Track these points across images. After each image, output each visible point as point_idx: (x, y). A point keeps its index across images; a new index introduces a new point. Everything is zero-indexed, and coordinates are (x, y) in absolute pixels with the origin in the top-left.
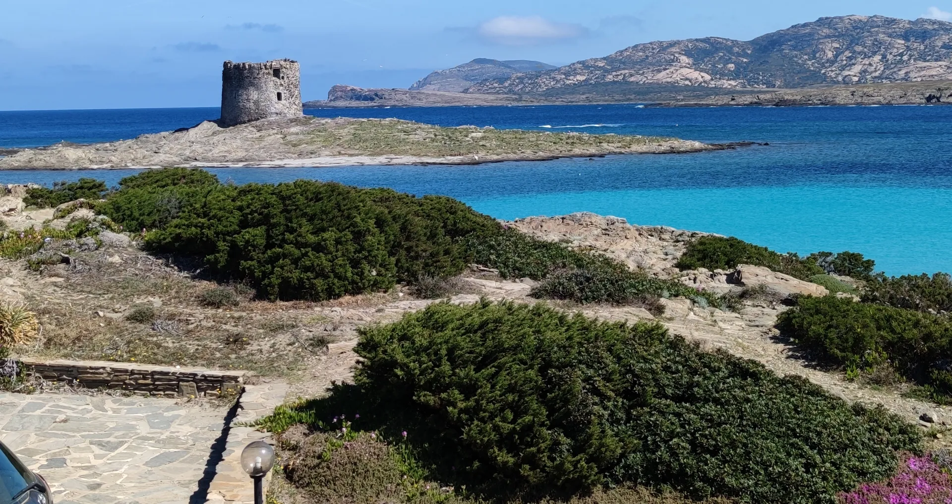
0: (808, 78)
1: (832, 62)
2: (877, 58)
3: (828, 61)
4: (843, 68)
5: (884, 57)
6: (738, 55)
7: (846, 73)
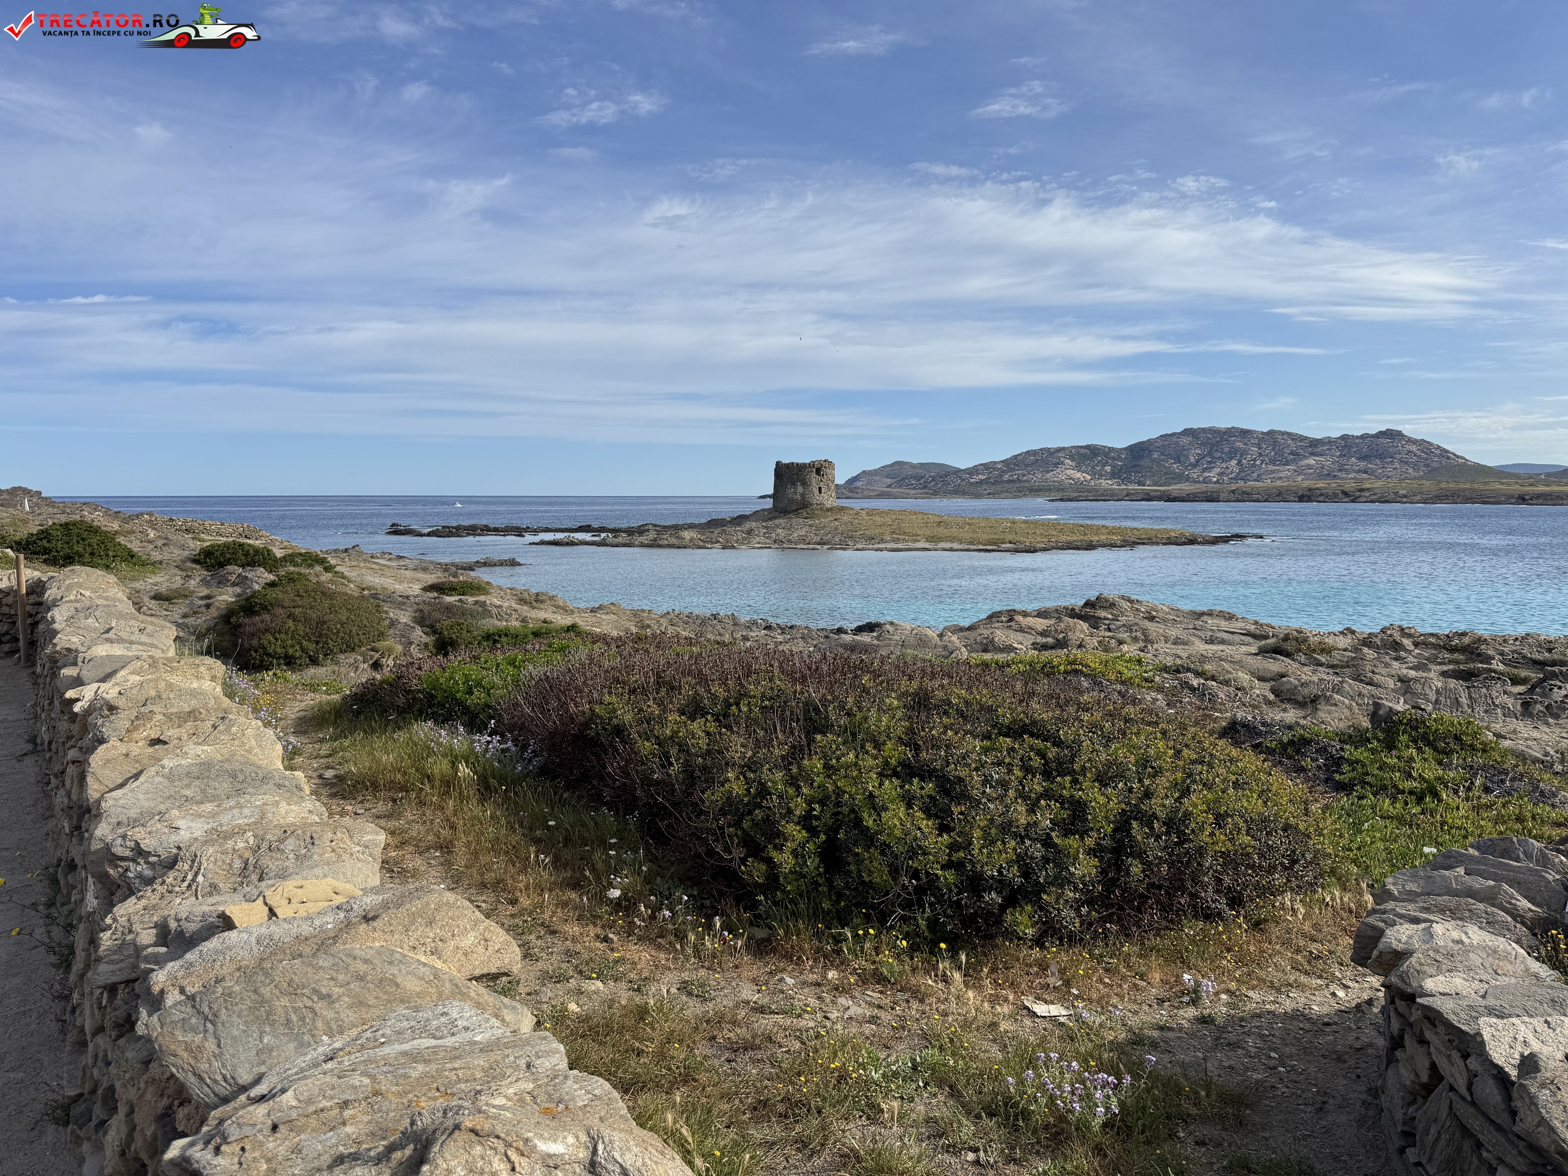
0: (1173, 479)
1: (1195, 466)
2: (1234, 462)
3: (1190, 465)
4: (1204, 470)
5: (1239, 463)
6: (1114, 459)
7: (1207, 474)
